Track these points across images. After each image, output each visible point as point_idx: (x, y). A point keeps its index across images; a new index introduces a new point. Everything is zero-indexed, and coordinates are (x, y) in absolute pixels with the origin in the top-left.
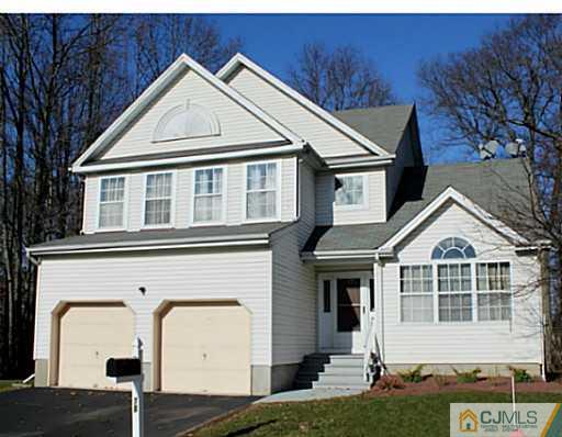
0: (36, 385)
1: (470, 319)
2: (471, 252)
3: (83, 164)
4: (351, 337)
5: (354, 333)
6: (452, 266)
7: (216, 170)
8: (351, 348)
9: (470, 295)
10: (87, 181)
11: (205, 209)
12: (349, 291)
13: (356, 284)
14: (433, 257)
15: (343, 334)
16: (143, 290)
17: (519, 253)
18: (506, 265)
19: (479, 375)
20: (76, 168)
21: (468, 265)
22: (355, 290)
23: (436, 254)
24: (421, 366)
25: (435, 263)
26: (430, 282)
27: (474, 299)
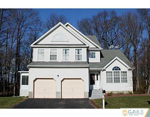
0: (29, 98)
1: (120, 82)
2: (120, 69)
3: (34, 45)
4: (93, 86)
5: (94, 85)
6: (116, 72)
7: (68, 49)
8: (93, 88)
9: (119, 78)
10: (34, 49)
11: (65, 57)
12: (93, 76)
13: (94, 75)
14: (113, 70)
15: (91, 85)
16: (58, 76)
17: (128, 70)
18: (126, 72)
19: (123, 93)
20: (32, 45)
21: (119, 72)
22: (94, 76)
23: (113, 69)
24: (112, 92)
25: (113, 71)
26: (112, 75)
27: (120, 78)
